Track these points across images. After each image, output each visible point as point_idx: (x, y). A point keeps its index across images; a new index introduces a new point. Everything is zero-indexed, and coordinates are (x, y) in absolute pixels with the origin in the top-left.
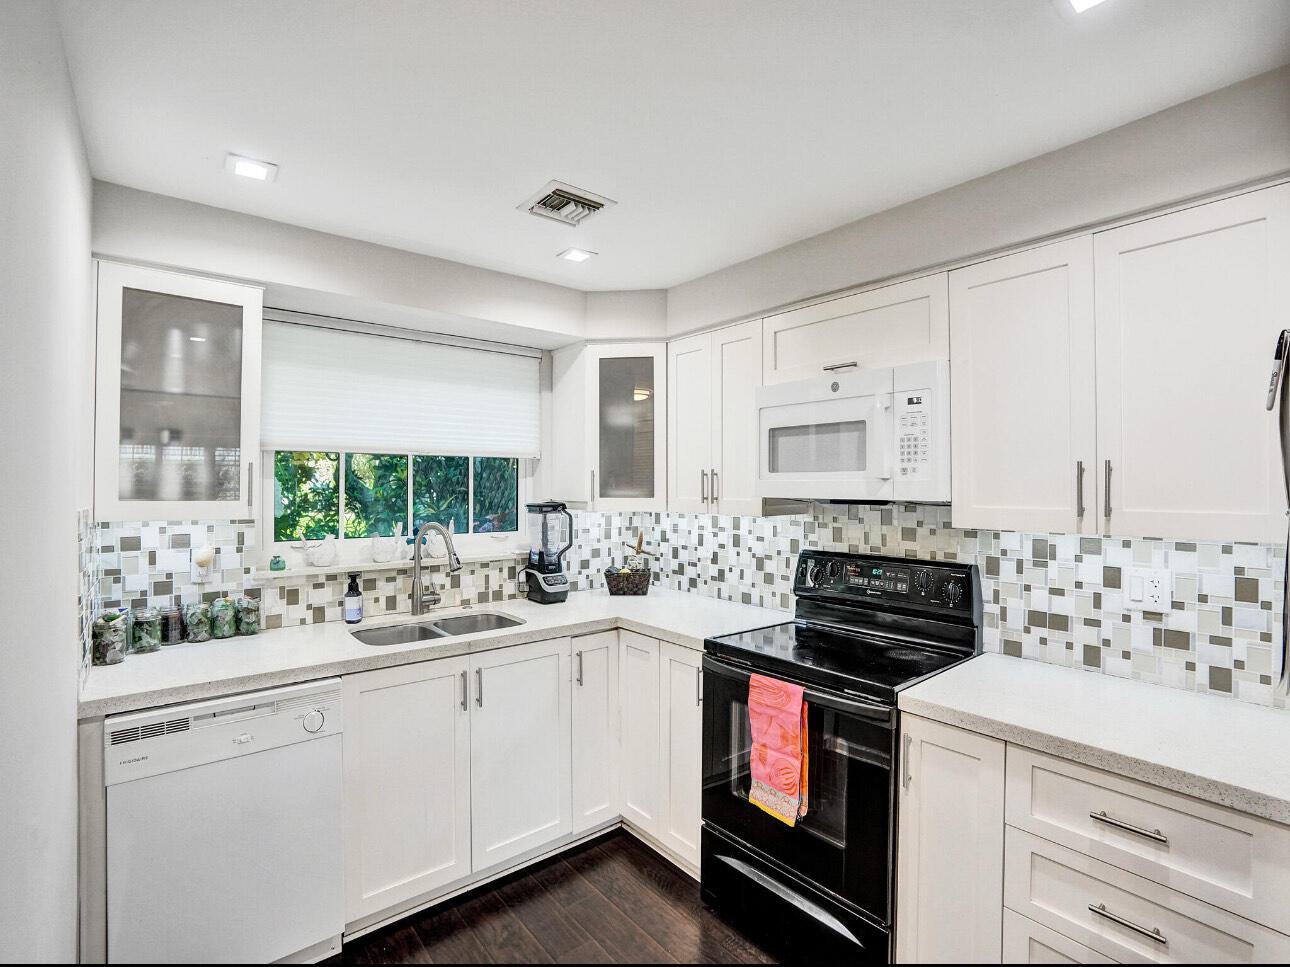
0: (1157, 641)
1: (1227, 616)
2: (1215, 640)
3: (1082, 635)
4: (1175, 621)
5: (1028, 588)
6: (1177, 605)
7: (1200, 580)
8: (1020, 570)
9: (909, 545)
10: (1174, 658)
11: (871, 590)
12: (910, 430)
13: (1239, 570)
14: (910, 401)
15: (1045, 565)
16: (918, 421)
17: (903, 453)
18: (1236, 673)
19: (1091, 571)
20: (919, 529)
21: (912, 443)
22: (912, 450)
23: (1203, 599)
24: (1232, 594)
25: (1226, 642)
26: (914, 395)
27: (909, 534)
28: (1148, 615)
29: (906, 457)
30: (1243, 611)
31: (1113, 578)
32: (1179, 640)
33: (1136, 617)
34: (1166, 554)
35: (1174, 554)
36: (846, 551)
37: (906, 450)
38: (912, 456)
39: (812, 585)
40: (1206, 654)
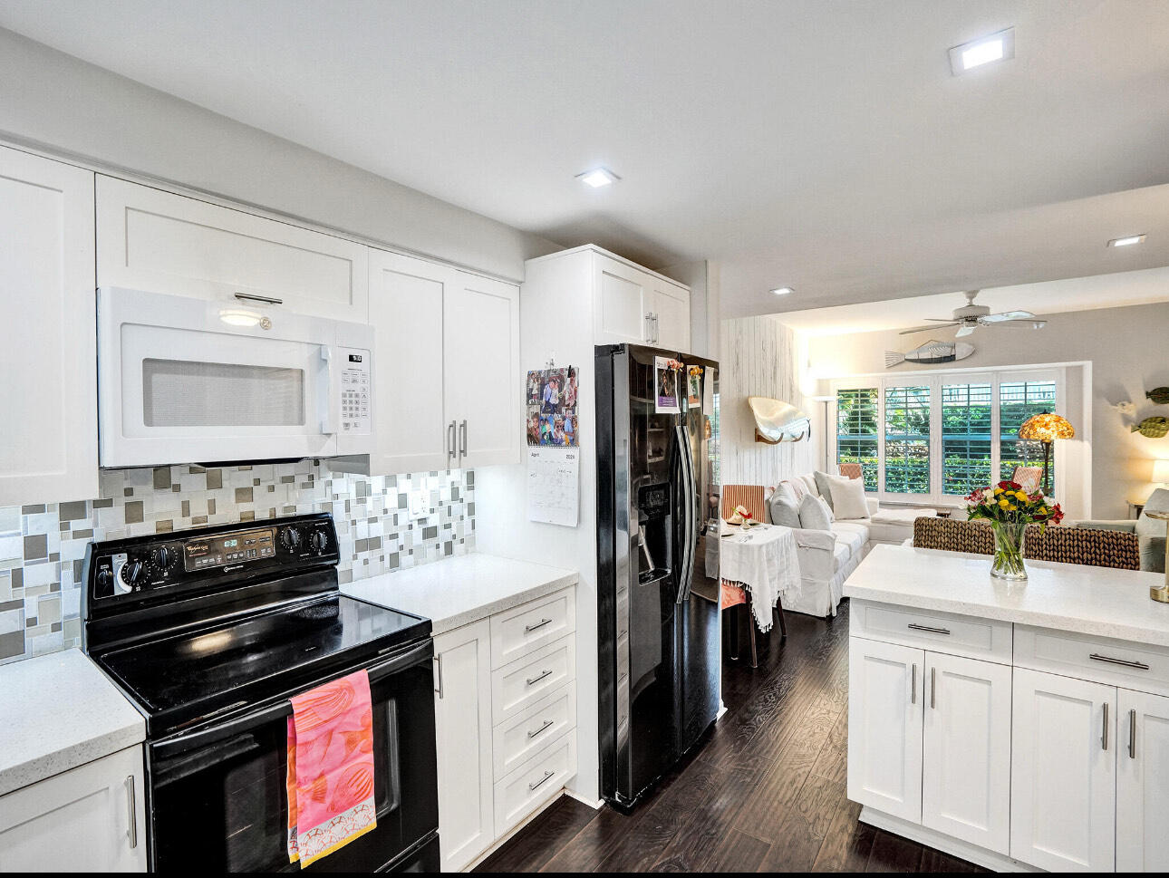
0: (424, 536)
1: (449, 511)
2: (446, 527)
3: (389, 547)
4: (432, 521)
5: (354, 523)
6: (432, 511)
7: (440, 494)
8: (348, 510)
9: (246, 507)
10: (431, 543)
11: (229, 566)
12: (352, 386)
13: (452, 484)
14: (351, 358)
15: (364, 501)
16: (359, 378)
17: (345, 408)
18: (454, 541)
19: (391, 502)
20: (255, 488)
21: (354, 399)
22: (354, 405)
23: (440, 503)
24: (450, 498)
25: (450, 525)
26: (354, 353)
27: (243, 494)
28: (420, 521)
29: (348, 412)
30: (454, 506)
31: (403, 502)
32: (433, 532)
33: (415, 524)
34: (426, 480)
36: (153, 532)
37: (348, 405)
38: (354, 412)
39: (128, 589)
40: (443, 536)
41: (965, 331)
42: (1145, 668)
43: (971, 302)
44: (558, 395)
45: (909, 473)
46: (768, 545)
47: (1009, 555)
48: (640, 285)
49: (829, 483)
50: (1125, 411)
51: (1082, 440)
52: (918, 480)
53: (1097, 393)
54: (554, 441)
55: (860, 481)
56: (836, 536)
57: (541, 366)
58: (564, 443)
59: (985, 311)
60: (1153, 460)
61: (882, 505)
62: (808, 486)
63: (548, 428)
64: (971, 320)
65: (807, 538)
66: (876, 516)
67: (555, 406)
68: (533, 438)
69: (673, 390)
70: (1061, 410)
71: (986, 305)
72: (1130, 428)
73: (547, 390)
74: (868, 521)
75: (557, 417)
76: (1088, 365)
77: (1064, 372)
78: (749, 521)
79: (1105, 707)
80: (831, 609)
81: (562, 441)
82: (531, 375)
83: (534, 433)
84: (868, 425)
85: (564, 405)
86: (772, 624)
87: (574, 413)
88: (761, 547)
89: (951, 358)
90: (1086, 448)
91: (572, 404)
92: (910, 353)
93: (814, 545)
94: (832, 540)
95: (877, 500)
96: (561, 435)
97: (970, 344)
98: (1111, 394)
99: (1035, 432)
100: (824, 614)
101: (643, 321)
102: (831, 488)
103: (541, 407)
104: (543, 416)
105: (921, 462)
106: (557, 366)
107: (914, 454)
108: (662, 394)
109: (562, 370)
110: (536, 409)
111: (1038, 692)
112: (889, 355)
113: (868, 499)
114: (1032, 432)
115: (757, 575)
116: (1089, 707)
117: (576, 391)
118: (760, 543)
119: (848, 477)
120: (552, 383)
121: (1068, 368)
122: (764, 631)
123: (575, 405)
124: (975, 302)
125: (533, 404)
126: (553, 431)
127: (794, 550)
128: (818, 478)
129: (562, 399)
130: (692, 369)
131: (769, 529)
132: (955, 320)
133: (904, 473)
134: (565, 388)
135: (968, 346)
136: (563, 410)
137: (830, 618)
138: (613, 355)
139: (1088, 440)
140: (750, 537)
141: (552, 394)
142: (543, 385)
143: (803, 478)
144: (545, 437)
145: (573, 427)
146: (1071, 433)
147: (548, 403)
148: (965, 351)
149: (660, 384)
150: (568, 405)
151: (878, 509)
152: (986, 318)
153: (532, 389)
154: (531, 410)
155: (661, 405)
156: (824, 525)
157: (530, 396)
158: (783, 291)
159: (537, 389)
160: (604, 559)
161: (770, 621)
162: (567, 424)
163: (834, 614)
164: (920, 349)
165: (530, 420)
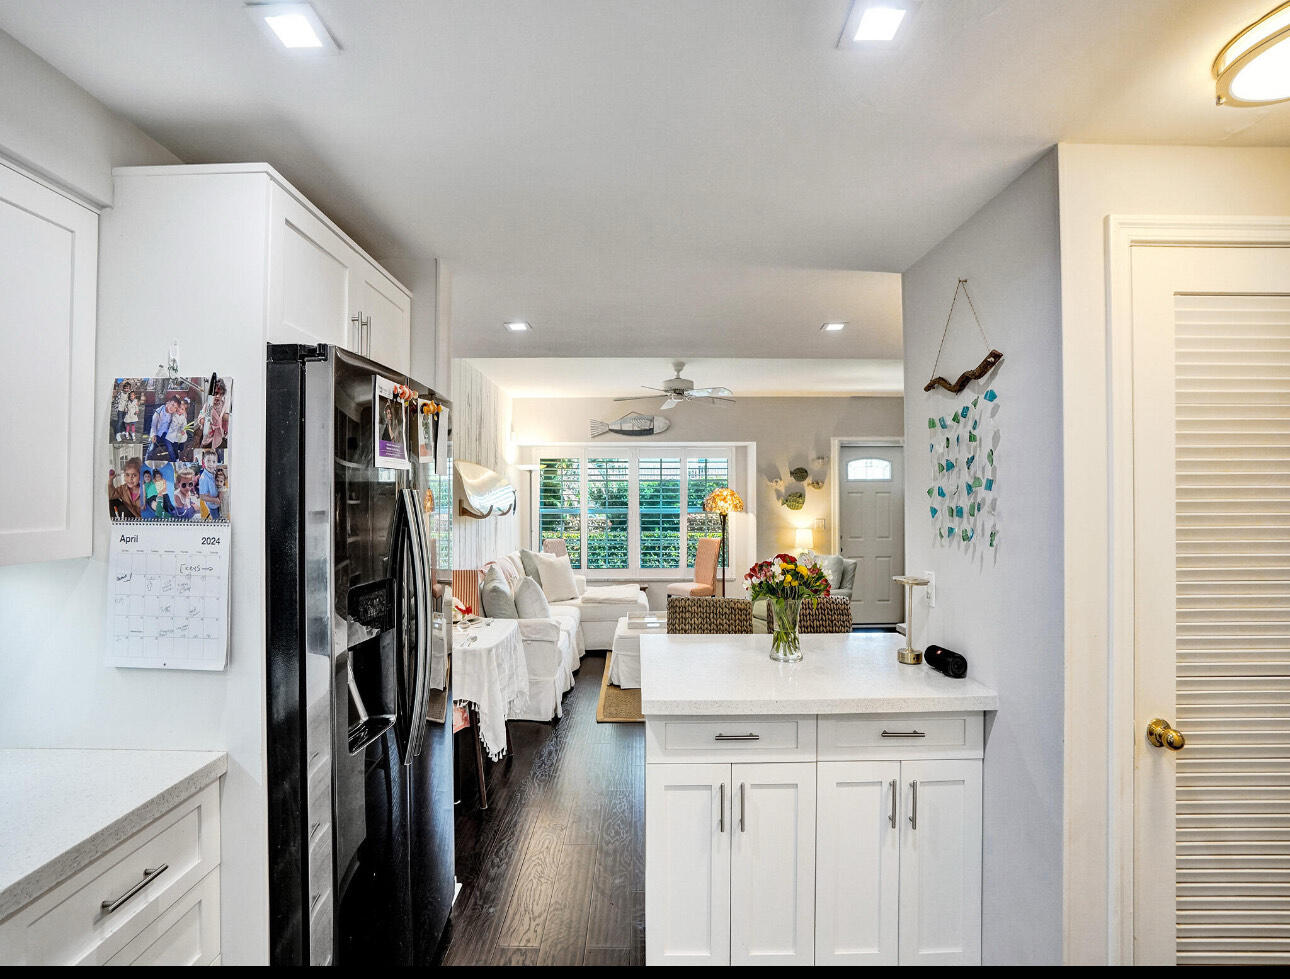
41: (672, 402)
42: (922, 735)
43: (678, 375)
44: (186, 426)
45: (604, 548)
46: (497, 647)
47: (787, 634)
48: (346, 267)
49: (537, 562)
50: (778, 487)
51: (747, 512)
52: (613, 554)
53: (759, 470)
54: (171, 512)
55: (565, 559)
56: (560, 624)
57: (147, 369)
58: (198, 516)
59: (690, 385)
60: (796, 528)
61: (590, 582)
62: (517, 567)
63: (160, 487)
64: (679, 393)
65: (529, 629)
66: (586, 595)
67: (178, 446)
68: (122, 506)
69: (400, 433)
70: (732, 486)
71: (690, 379)
72: (781, 501)
73: (160, 415)
74: (578, 601)
75: (182, 468)
76: (752, 446)
77: (734, 449)
78: (467, 617)
79: (893, 785)
80: (556, 710)
81: (193, 511)
82: (121, 386)
83: (126, 498)
84: (554, 497)
85: (199, 445)
86: (506, 749)
87: (220, 459)
88: (490, 650)
89: (649, 432)
90: (752, 518)
91: (217, 442)
92: (614, 424)
93: (538, 637)
94: (556, 628)
95: (584, 578)
96: (191, 500)
97: (666, 419)
98: (767, 472)
99: (716, 504)
100: (549, 717)
101: (346, 323)
102: (539, 568)
103: (145, 448)
104: (151, 465)
105: (615, 536)
106: (185, 373)
107: (597, 528)
108: (385, 436)
109: (196, 381)
110: (134, 451)
111: (839, 784)
112: (594, 425)
113: (578, 577)
114: (714, 505)
115: (486, 689)
116: (879, 788)
117: (225, 422)
118: (489, 646)
119: (554, 555)
120: (171, 405)
121: (737, 448)
122: (495, 760)
123: (224, 444)
124: (683, 375)
125: (124, 440)
126: (174, 493)
127: (520, 646)
128: (525, 556)
129: (195, 436)
130: (425, 405)
131: (492, 624)
132: (666, 391)
133: (600, 548)
134: (202, 415)
135: (664, 420)
136: (198, 454)
137: (556, 720)
138: (304, 364)
139: (752, 512)
140: (474, 639)
141: (174, 424)
142: (150, 407)
143: (510, 557)
144: (154, 505)
145: (218, 487)
146: (741, 507)
147: (161, 441)
148: (662, 425)
149: (382, 421)
150: (209, 446)
151: (586, 588)
152: (691, 392)
153: (124, 414)
154: (122, 452)
155: (383, 454)
156: (544, 612)
157: (118, 424)
158: (518, 327)
159: (138, 414)
160: (280, 714)
161: (503, 744)
162: (204, 479)
163: (560, 715)
164: (623, 419)
165: (119, 471)
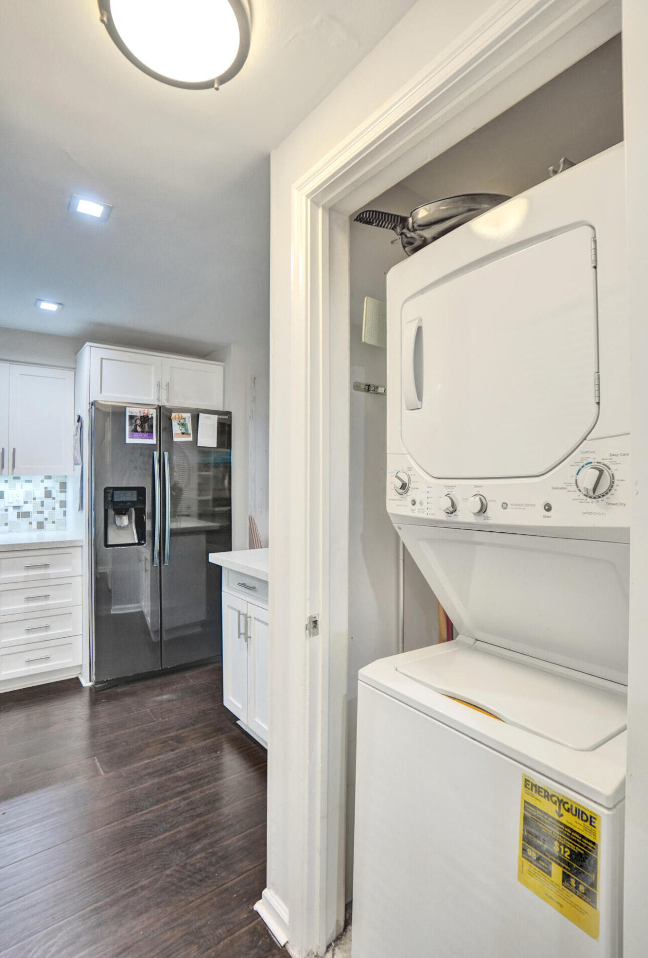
0: (18, 516)
1: (42, 504)
2: (39, 513)
4: (26, 508)
6: (26, 502)
7: (34, 493)
10: (24, 522)
13: (46, 488)
18: (45, 522)
23: (35, 499)
24: (44, 496)
25: (42, 512)
28: (15, 507)
30: (48, 501)
32: (26, 515)
33: (11, 509)
34: (22, 485)
35: (24, 484)
40: (35, 518)
48: (150, 365)
69: (151, 429)
101: (153, 387)
108: (134, 431)
149: (131, 425)
